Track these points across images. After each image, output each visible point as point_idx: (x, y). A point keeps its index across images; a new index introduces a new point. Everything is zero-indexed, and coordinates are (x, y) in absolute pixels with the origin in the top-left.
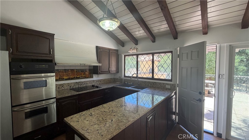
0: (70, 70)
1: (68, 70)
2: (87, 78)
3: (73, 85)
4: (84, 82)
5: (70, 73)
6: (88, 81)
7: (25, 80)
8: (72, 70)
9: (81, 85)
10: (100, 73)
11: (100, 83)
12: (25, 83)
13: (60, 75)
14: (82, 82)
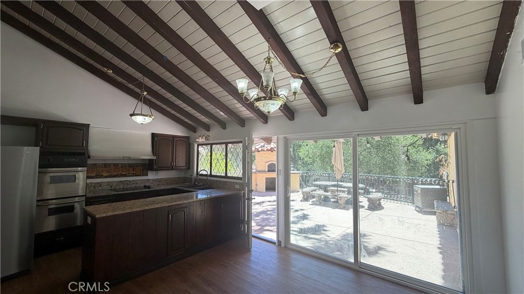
0: (112, 165)
1: (110, 164)
2: (138, 176)
3: (115, 185)
4: (133, 181)
5: (112, 168)
6: (139, 180)
7: (52, 174)
8: (116, 165)
9: (128, 184)
10: (157, 169)
11: (158, 183)
12: (51, 177)
13: (97, 171)
14: (130, 181)
